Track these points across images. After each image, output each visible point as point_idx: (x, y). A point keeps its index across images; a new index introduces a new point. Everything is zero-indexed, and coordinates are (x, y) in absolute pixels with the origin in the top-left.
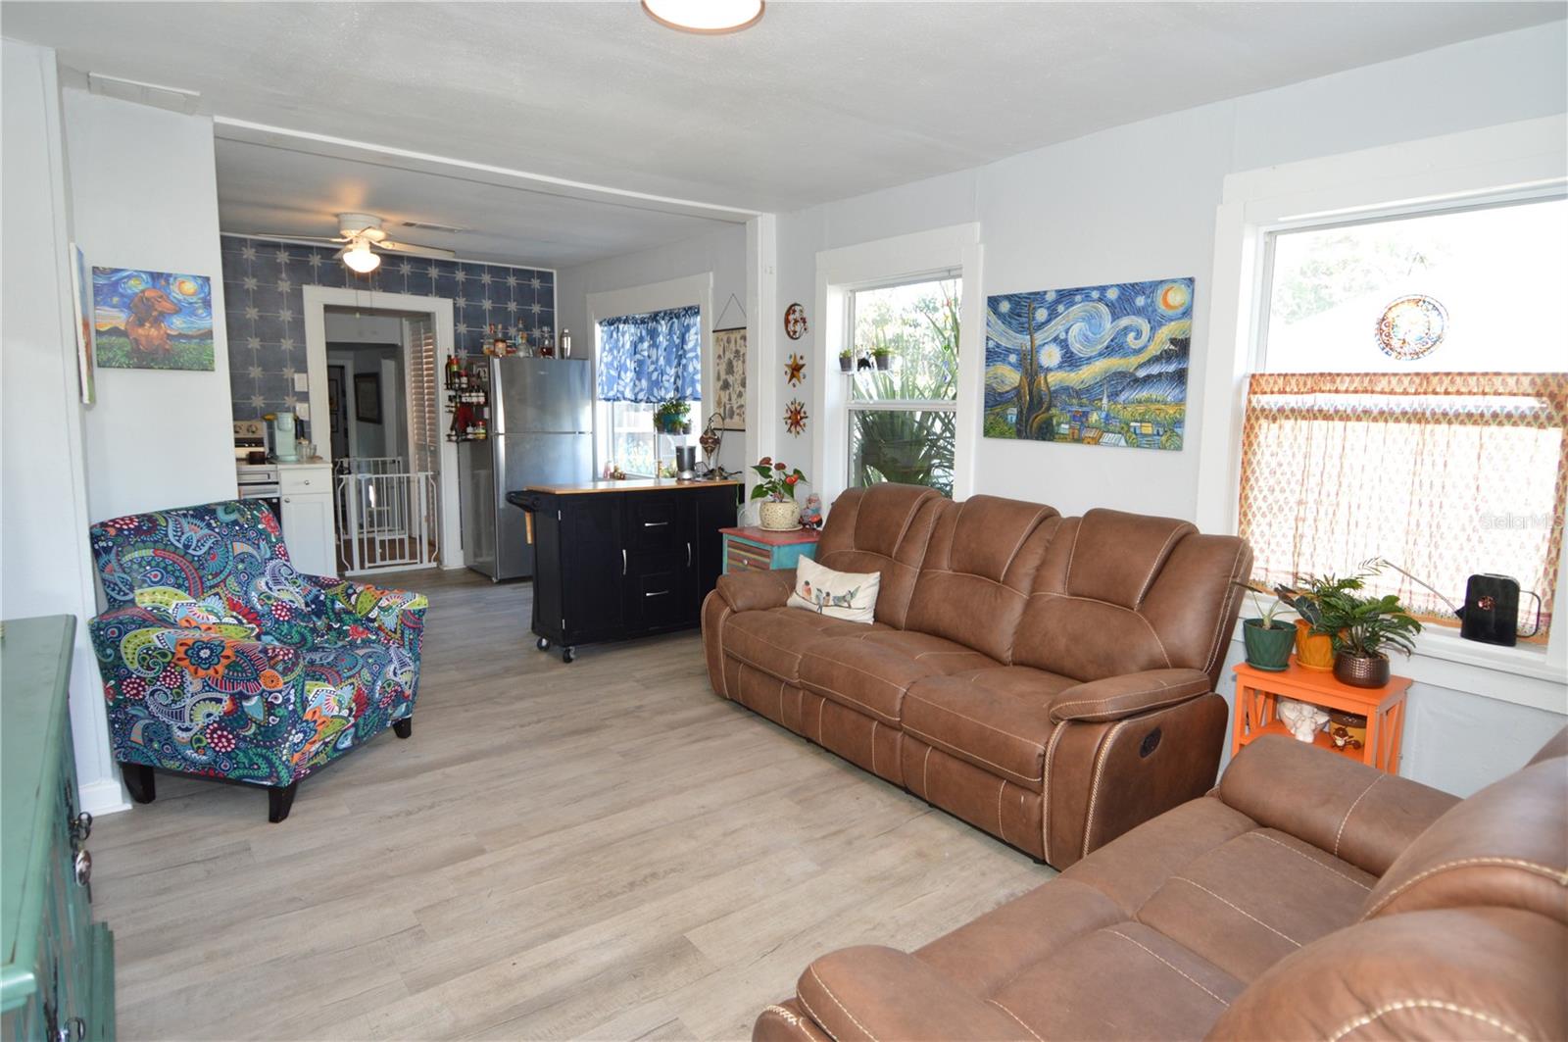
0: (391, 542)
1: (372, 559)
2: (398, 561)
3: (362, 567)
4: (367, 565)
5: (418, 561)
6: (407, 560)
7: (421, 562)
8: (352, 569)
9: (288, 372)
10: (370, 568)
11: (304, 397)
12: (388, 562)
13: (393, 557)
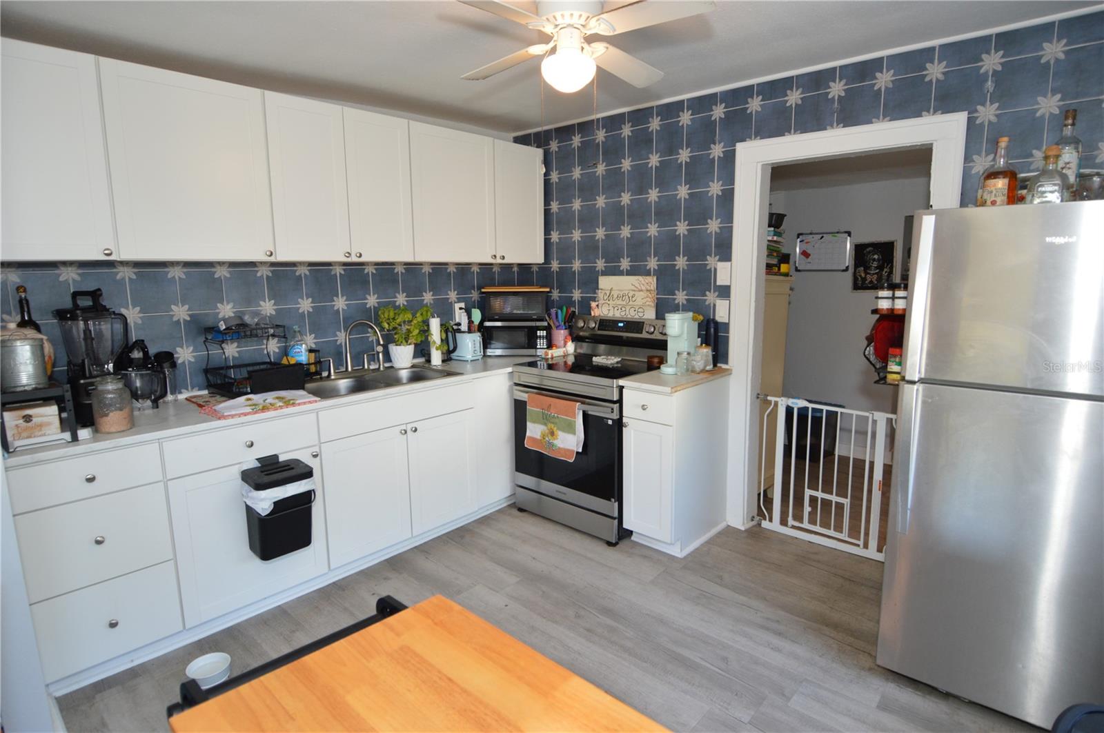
0: (827, 504)
1: (798, 517)
2: (831, 533)
3: (784, 522)
4: (791, 521)
5: (861, 543)
6: (844, 536)
7: (866, 546)
8: (771, 520)
9: (712, 261)
10: (793, 527)
11: (725, 292)
12: (817, 528)
13: (825, 525)
